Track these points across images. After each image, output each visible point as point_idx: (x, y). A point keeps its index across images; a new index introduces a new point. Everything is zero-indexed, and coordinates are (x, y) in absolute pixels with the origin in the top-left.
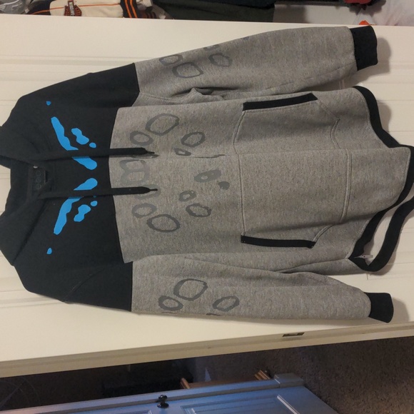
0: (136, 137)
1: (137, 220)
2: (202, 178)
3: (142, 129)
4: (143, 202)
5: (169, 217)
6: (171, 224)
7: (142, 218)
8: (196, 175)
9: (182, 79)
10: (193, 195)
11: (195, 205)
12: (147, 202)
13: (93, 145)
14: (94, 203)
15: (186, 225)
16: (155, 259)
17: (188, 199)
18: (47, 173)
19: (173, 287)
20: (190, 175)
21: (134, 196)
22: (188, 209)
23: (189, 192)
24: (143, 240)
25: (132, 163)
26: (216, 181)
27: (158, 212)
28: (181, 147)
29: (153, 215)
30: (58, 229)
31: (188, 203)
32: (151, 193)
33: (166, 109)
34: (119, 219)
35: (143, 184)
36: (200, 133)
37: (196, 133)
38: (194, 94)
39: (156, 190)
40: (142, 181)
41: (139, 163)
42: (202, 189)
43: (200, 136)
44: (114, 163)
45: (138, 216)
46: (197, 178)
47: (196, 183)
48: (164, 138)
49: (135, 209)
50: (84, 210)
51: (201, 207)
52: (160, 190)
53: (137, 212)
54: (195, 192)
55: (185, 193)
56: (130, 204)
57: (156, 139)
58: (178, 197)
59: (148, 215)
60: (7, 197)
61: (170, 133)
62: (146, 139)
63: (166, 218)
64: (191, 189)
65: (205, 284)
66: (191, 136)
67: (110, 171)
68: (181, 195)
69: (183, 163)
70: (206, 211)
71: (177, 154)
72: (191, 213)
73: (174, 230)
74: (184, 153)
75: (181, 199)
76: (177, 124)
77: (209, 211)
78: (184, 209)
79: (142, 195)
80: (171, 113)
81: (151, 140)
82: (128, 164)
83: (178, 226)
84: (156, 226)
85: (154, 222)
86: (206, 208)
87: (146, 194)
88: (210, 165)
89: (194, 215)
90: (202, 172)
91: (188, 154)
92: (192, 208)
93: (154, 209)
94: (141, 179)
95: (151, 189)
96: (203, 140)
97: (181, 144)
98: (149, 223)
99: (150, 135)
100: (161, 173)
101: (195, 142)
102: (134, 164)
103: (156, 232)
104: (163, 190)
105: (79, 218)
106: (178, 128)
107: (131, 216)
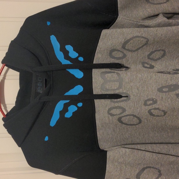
0: (114, 54)
1: (111, 118)
2: (164, 90)
3: (119, 47)
4: (116, 105)
5: (134, 116)
6: (135, 121)
7: (115, 117)
8: (159, 87)
9: (152, 6)
10: (155, 102)
11: (155, 109)
12: (119, 105)
13: (81, 59)
14: (80, 105)
15: (146, 121)
16: (124, 152)
17: (150, 105)
18: (46, 80)
19: (136, 174)
20: (154, 87)
21: (110, 100)
22: (150, 112)
23: (153, 100)
24: (114, 131)
25: (109, 75)
26: (174, 92)
27: (127, 113)
28: (147, 60)
29: (123, 115)
30: (53, 123)
31: (150, 107)
32: (123, 99)
33: (139, 32)
34: (97, 116)
35: (117, 92)
36: (163, 50)
37: (159, 50)
38: (161, 19)
39: (127, 97)
40: (117, 89)
41: (115, 75)
42: (162, 98)
43: (162, 52)
44: (96, 73)
45: (112, 115)
46: (160, 90)
47: (159, 93)
48: (135, 54)
49: (110, 110)
50: (73, 109)
51: (160, 110)
52: (130, 96)
53: (111, 112)
54: (156, 100)
55: (149, 100)
56: (106, 106)
57: (129, 54)
58: (143, 103)
59: (119, 114)
60: (17, 96)
61: (139, 51)
62: (121, 55)
63: (132, 117)
64: (154, 97)
65: (159, 171)
66: (155, 53)
67: (93, 80)
68: (146, 101)
69: (149, 77)
70: (163, 113)
71: (144, 67)
72: (151, 114)
73: (137, 124)
74: (148, 66)
75: (145, 104)
76: (146, 44)
77: (165, 113)
78: (147, 111)
79: (115, 100)
80: (143, 35)
81: (125, 56)
82: (106, 75)
83: (140, 122)
84: (124, 122)
85: (123, 119)
86: (163, 111)
87: (119, 100)
88: (171, 80)
89: (154, 115)
90: (164, 85)
91: (152, 67)
92: (152, 111)
93: (124, 110)
94: (116, 88)
95: (123, 95)
96: (164, 55)
97: (147, 58)
98: (120, 120)
99: (125, 52)
100: (132, 84)
101: (157, 57)
102: (112, 75)
103: (124, 125)
104: (132, 97)
105: (68, 115)
106: (147, 47)
107: (107, 115)
